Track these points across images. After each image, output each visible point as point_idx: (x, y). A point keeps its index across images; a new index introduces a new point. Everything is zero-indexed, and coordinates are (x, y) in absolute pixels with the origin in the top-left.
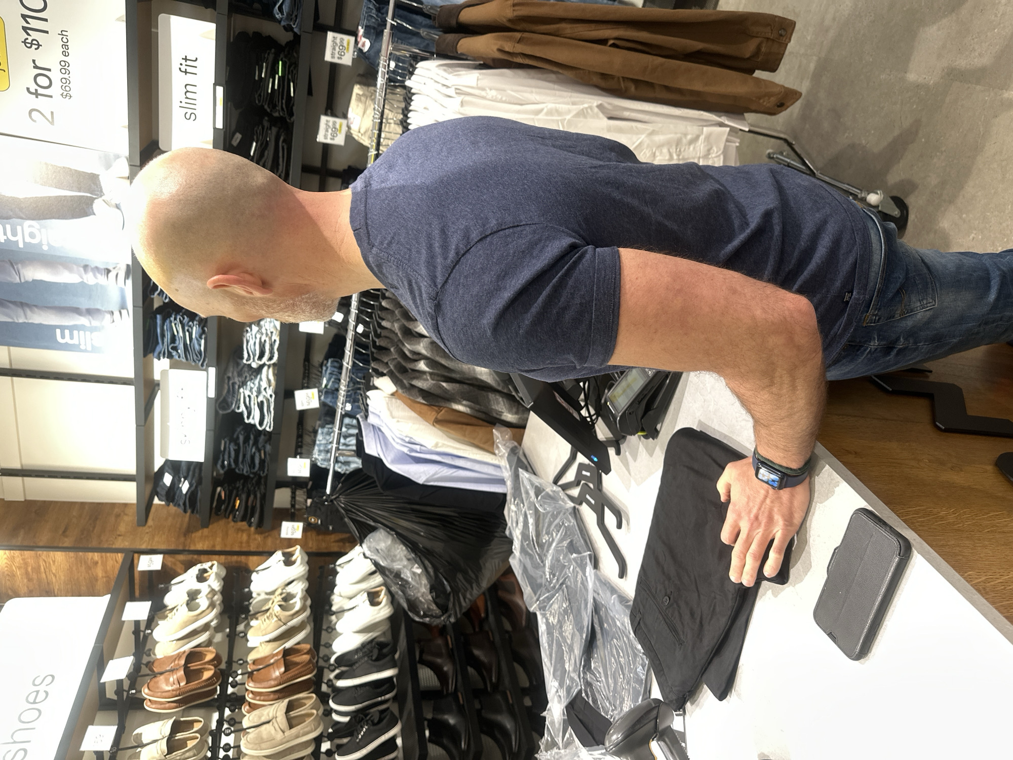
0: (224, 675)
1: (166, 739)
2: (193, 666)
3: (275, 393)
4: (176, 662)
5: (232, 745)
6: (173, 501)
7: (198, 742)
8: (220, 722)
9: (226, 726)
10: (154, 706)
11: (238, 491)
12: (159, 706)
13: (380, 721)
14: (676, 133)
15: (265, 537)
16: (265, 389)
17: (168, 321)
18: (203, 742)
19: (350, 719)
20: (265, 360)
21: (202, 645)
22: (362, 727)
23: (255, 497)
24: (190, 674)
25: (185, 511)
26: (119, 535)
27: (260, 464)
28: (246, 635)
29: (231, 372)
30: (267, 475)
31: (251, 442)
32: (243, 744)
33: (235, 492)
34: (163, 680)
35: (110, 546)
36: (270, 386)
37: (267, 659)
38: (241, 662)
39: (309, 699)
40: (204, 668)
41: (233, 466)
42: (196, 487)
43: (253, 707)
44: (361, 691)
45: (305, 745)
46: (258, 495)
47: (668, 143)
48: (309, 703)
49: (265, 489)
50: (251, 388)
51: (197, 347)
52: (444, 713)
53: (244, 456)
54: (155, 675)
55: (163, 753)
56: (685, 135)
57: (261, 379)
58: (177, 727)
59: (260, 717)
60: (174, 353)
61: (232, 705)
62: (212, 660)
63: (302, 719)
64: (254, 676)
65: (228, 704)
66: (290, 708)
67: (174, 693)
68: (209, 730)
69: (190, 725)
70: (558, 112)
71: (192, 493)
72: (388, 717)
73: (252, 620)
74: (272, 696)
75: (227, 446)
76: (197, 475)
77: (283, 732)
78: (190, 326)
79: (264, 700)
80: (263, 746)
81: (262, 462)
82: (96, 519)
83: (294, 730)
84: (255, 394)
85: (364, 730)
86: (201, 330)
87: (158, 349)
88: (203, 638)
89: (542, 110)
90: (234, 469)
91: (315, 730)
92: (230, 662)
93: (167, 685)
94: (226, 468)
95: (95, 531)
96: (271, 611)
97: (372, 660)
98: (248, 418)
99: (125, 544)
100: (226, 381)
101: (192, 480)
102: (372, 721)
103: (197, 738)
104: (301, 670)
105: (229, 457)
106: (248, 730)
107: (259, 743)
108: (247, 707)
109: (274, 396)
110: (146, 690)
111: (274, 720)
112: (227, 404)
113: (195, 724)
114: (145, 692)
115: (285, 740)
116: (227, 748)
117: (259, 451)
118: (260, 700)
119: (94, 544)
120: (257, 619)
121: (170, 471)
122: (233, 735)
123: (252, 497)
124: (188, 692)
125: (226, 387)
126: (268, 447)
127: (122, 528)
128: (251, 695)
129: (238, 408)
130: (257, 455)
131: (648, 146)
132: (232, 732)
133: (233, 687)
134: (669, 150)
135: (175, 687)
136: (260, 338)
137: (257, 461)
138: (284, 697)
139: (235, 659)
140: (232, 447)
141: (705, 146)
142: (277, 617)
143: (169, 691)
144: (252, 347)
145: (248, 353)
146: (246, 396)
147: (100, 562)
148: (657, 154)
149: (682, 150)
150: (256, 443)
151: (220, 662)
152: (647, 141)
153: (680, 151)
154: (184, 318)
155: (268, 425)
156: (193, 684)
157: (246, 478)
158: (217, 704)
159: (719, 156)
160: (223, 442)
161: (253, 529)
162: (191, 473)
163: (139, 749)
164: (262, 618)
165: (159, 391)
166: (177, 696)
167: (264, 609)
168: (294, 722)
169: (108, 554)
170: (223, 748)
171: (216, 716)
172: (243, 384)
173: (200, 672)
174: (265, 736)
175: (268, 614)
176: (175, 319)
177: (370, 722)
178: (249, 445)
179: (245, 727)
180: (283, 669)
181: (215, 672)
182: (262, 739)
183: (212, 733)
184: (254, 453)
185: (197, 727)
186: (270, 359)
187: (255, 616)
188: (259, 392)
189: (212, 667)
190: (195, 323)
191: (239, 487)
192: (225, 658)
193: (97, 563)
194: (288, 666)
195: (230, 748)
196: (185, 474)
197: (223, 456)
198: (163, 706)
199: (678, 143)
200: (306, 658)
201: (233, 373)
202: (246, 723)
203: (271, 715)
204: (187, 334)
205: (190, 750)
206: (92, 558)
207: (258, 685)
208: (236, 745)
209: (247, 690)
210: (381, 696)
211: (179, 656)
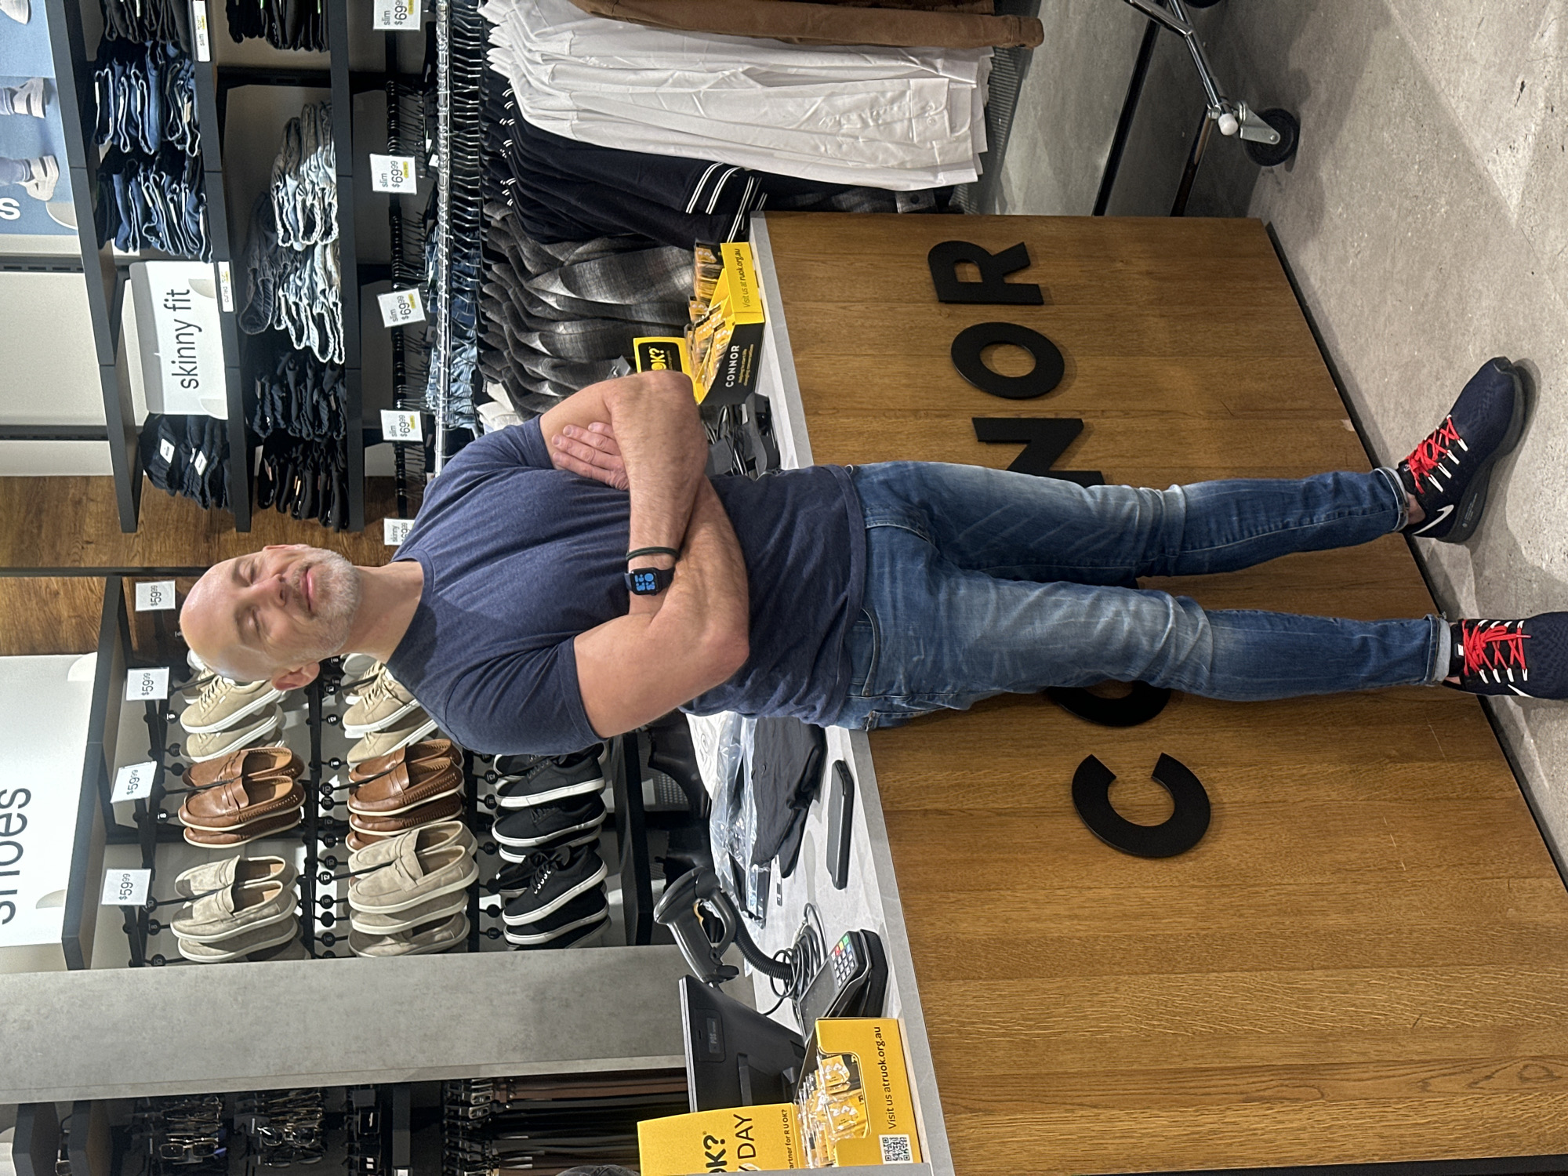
0: (309, 790)
1: (230, 888)
2: (257, 776)
3: (342, 299)
4: (228, 770)
5: (335, 898)
6: (180, 487)
7: (280, 894)
8: (311, 863)
9: (321, 869)
10: (200, 839)
11: (296, 466)
12: (209, 839)
13: (572, 862)
14: (868, 92)
15: (355, 539)
16: (323, 292)
17: (133, 183)
18: (288, 893)
19: (525, 859)
20: (316, 236)
21: (267, 738)
22: (543, 872)
23: (329, 474)
24: (254, 790)
25: (205, 505)
26: (88, 543)
27: (329, 419)
28: (340, 719)
29: (258, 260)
30: (345, 437)
31: (309, 383)
32: (350, 895)
33: (290, 467)
34: (211, 798)
35: (76, 564)
36: (331, 287)
37: (380, 763)
38: (336, 763)
39: (453, 828)
40: (275, 780)
41: (283, 425)
42: (220, 462)
43: (363, 840)
44: (543, 815)
45: (453, 897)
46: (334, 474)
47: (858, 107)
48: (453, 834)
49: (345, 461)
50: (298, 289)
51: (192, 227)
52: (685, 850)
53: (300, 406)
54: (194, 792)
55: (227, 908)
56: (883, 93)
57: (313, 269)
58: (244, 871)
59: (375, 857)
60: (153, 240)
61: (328, 836)
62: (288, 766)
63: (443, 859)
64: (360, 791)
65: (321, 834)
66: (422, 842)
67: (232, 818)
68: (295, 876)
69: (263, 867)
70: (690, 83)
71: (215, 477)
72: (584, 857)
73: (347, 695)
74: (393, 823)
75: (267, 390)
76: (218, 440)
77: (414, 879)
78: (174, 192)
79: (379, 830)
80: (383, 899)
81: (334, 416)
82: (40, 511)
83: (431, 876)
84: (305, 301)
85: (546, 877)
86: (196, 200)
87: (122, 232)
88: (267, 726)
89: (666, 81)
90: (285, 430)
91: (465, 877)
92: (317, 765)
93: (218, 806)
94: (270, 431)
95: (43, 535)
96: (379, 680)
97: (558, 765)
98: (299, 339)
99: (102, 560)
100: (251, 277)
101: (210, 452)
102: (559, 864)
103: (279, 887)
104: (438, 782)
105: (273, 409)
106: (357, 876)
107: (377, 894)
108: (354, 840)
109: (340, 305)
110: (186, 815)
111: (398, 861)
112: (257, 313)
113: (272, 866)
114: (184, 817)
115: (417, 891)
116: (327, 902)
117: (326, 397)
118: (372, 829)
119: (47, 561)
120: (356, 693)
121: (168, 436)
122: (334, 883)
123: (322, 476)
124: (253, 817)
125: (253, 288)
126: (341, 391)
127: (90, 528)
128: (357, 822)
129: (279, 322)
130: (323, 404)
131: (827, 114)
132: (332, 878)
133: (326, 807)
134: (860, 116)
135: (231, 809)
136: (304, 202)
137: (324, 415)
138: (413, 825)
139: (325, 758)
140: (277, 394)
141: (916, 104)
142: (390, 692)
143: (223, 816)
144: (291, 216)
145: (284, 226)
146: (290, 303)
147: (62, 593)
148: (843, 121)
149: (881, 112)
150: (318, 383)
151: (300, 771)
152: (826, 108)
153: (878, 113)
154: (161, 177)
155: (336, 353)
156: (261, 806)
157: (309, 445)
158: (303, 833)
159: (941, 112)
160: (258, 384)
161: (331, 529)
162: (207, 438)
163: (188, 904)
164: (365, 691)
165: (128, 283)
166: (237, 824)
167: (366, 676)
168: (431, 864)
169: (76, 579)
170: (320, 902)
171: (302, 853)
172: (283, 279)
173: (269, 786)
174: (385, 884)
175: (374, 686)
176: (146, 179)
177: (554, 864)
178: (306, 387)
179: (352, 871)
180: (406, 781)
181: (294, 785)
182: (381, 889)
183: (299, 880)
184: (318, 402)
185: (276, 870)
186: (327, 233)
187: (351, 688)
188: (313, 298)
189: (289, 778)
190: (183, 186)
191: (297, 458)
192: (306, 759)
193: (57, 593)
194: (414, 776)
195: (332, 902)
196: (197, 442)
197: (262, 408)
198: (215, 838)
199: (873, 104)
200: (445, 761)
201: (260, 261)
202: (353, 865)
203: (392, 853)
204: (172, 206)
205: (268, 905)
206: (47, 587)
207: (367, 806)
208: (341, 897)
209: (351, 813)
210: (579, 824)
211: (231, 760)
